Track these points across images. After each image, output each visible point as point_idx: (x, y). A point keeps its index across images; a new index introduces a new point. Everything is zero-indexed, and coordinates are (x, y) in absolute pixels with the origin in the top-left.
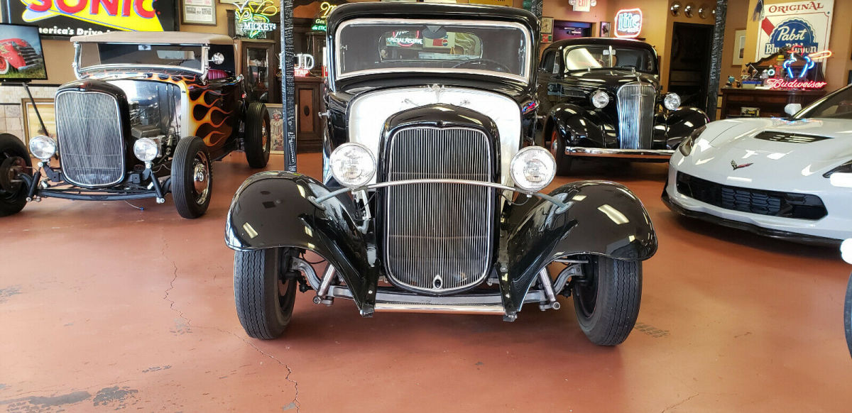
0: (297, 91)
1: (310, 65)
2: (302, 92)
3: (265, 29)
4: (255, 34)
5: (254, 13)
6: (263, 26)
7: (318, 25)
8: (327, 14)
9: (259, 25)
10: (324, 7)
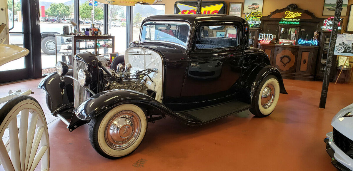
1: (271, 39)
4: (252, 25)
5: (253, 17)
6: (256, 22)
7: (282, 21)
8: (288, 16)
9: (254, 21)
10: (287, 13)
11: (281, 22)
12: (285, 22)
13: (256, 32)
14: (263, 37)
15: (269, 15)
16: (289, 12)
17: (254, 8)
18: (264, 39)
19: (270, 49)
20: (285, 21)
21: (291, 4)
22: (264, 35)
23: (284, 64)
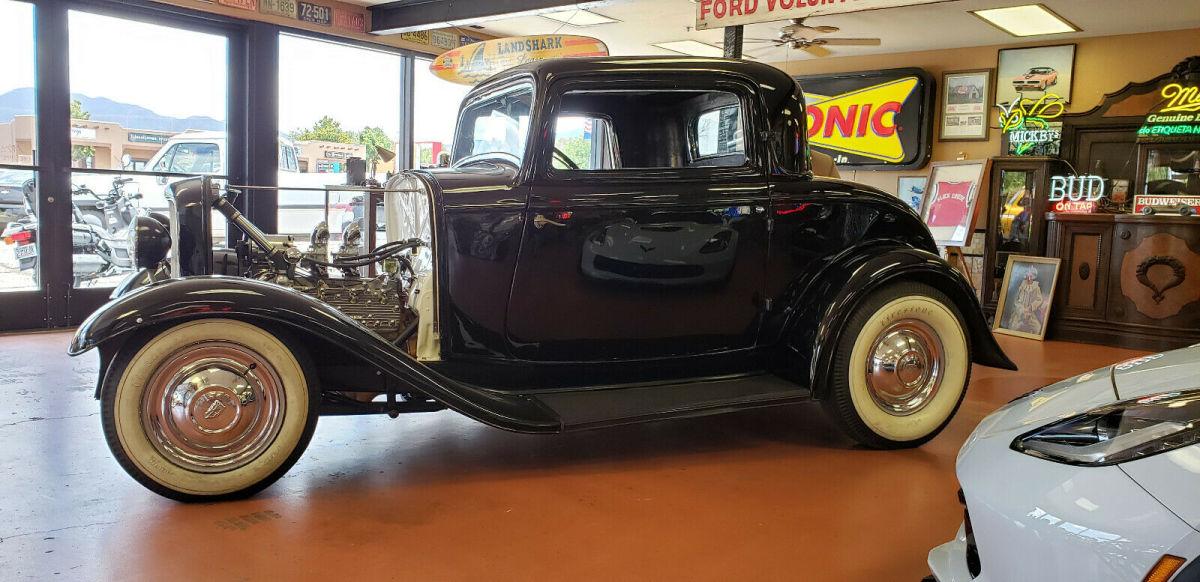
0: (1069, 238)
1: (1098, 194)
2: (1079, 239)
3: (1041, 140)
4: (1025, 148)
5: (1025, 117)
6: (1038, 135)
7: (1151, 125)
8: (1176, 104)
9: (1033, 133)
10: (1169, 92)
11: (1143, 131)
12: (1161, 130)
13: (1042, 172)
14: (1066, 189)
15: (1097, 109)
16: (1177, 90)
17: (1036, 85)
18: (1071, 198)
19: (1094, 234)
20: (1164, 124)
21: (1189, 59)
22: (1068, 182)
23: (1152, 293)
